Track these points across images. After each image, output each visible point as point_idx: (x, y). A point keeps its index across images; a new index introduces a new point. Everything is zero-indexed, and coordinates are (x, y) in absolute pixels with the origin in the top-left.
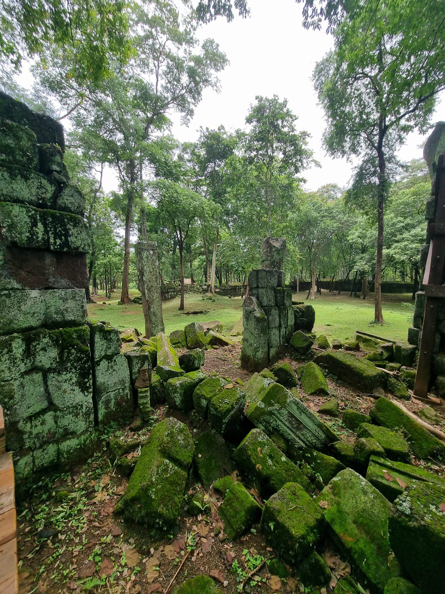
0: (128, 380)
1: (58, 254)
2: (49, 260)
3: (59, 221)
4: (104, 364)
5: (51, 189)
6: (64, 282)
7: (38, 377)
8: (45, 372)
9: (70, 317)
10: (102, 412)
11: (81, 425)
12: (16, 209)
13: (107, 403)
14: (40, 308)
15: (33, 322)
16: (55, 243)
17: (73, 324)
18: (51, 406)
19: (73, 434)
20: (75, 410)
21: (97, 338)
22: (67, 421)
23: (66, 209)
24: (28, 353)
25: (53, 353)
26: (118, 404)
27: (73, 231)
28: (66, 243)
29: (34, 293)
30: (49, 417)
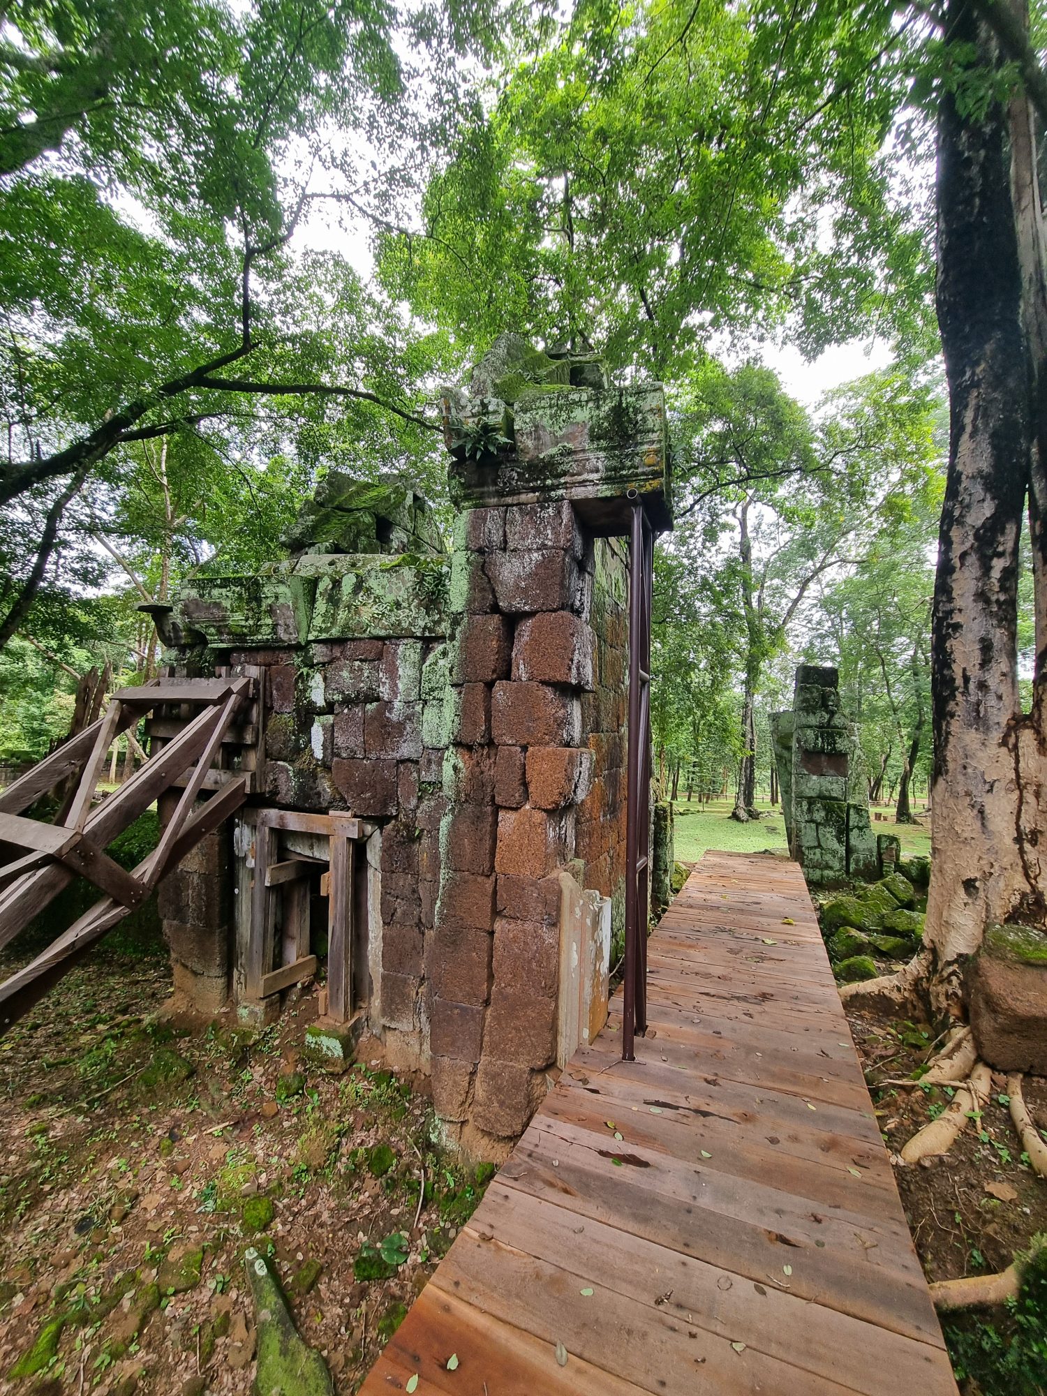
0: (875, 850)
1: (829, 755)
2: (823, 758)
3: (831, 735)
4: (856, 831)
5: (827, 716)
6: (832, 772)
7: (813, 825)
8: (818, 824)
9: (834, 795)
10: (852, 867)
11: (837, 865)
12: (809, 732)
13: (857, 861)
14: (817, 787)
15: (813, 794)
16: (828, 748)
17: (835, 799)
18: (819, 846)
19: (831, 868)
20: (834, 853)
21: (852, 811)
22: (828, 857)
23: (836, 727)
24: (810, 811)
25: (823, 814)
26: (865, 864)
27: (839, 741)
28: (834, 748)
29: (815, 777)
30: (818, 851)
